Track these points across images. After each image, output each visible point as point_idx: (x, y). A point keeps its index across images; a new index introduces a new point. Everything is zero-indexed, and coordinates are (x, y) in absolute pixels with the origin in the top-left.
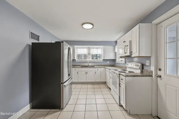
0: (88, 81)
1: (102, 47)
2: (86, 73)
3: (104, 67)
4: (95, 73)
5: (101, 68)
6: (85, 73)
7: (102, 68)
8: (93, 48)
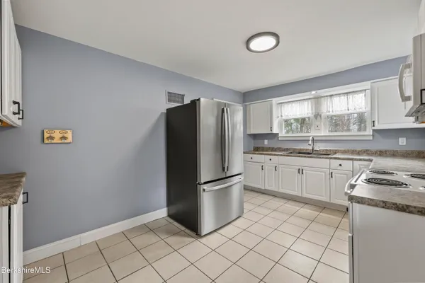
0: (305, 195)
1: (367, 85)
2: (301, 171)
3: (367, 158)
4: (329, 176)
5: (352, 159)
6: (297, 171)
7: (360, 160)
8: (331, 96)
